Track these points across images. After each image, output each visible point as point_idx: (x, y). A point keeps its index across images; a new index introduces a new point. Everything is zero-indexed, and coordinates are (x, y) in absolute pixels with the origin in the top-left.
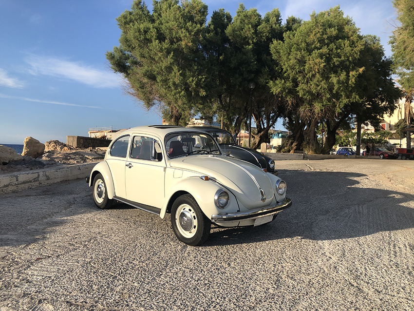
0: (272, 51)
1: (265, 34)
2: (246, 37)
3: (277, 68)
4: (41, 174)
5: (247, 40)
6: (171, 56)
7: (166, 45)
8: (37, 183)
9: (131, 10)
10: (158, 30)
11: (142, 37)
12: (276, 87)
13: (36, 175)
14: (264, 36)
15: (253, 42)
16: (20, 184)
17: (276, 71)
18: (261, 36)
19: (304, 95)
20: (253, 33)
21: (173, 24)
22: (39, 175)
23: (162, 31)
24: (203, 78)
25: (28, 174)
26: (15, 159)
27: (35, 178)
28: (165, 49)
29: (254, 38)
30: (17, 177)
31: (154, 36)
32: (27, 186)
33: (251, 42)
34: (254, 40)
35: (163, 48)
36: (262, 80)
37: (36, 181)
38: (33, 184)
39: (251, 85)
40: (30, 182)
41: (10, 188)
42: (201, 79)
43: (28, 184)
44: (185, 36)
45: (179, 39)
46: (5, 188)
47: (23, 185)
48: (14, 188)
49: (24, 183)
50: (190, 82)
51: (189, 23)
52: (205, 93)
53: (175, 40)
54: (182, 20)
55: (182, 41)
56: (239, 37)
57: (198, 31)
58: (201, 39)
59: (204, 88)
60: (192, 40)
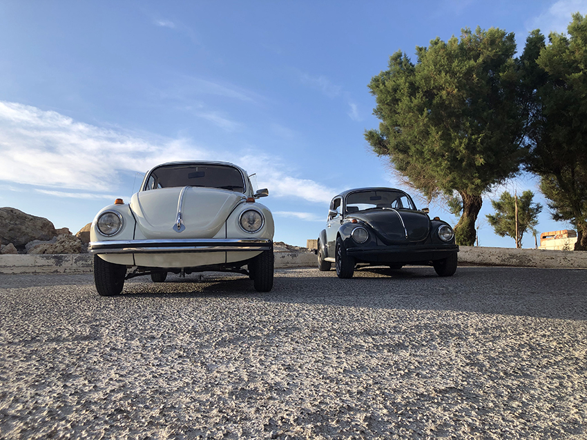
6: (425, 114)
7: (417, 100)
9: (388, 69)
15: (586, 65)
23: (417, 84)
24: (479, 138)
28: (416, 105)
31: (406, 93)
33: (583, 67)
35: (413, 106)
44: (446, 81)
50: (457, 146)
51: (456, 63)
52: (482, 159)
53: (435, 91)
54: (444, 61)
55: (443, 89)
56: (560, 64)
57: (470, 71)
58: (476, 80)
59: (480, 152)
60: (457, 85)
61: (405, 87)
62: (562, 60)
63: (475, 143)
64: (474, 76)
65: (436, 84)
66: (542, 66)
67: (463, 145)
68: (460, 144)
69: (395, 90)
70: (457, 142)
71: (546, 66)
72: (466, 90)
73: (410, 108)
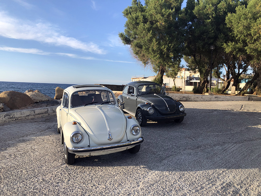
0: (227, 21)
1: (222, 10)
2: (208, 14)
3: (230, 34)
4: (49, 109)
5: (208, 16)
6: (151, 33)
7: (147, 26)
8: (47, 115)
9: (131, 6)
10: (144, 17)
11: (134, 22)
12: (228, 48)
13: (46, 110)
14: (221, 12)
15: (212, 16)
16: (37, 115)
17: (230, 36)
18: (219, 12)
19: (251, 52)
20: (212, 10)
21: (153, 11)
22: (48, 110)
23: (146, 17)
24: (172, 45)
25: (41, 109)
26: (43, 100)
27: (46, 112)
28: (147, 28)
29: (213, 14)
30: (34, 111)
31: (142, 21)
32: (40, 116)
33: (211, 17)
34: (213, 15)
35: (145, 28)
36: (218, 43)
37: (47, 113)
38: (44, 115)
39: (212, 47)
40: (43, 113)
41: (30, 117)
42: (171, 46)
43: (41, 115)
44: (160, 19)
45: (157, 21)
46: (27, 117)
47: (38, 115)
48: (33, 117)
49: (38, 114)
50: (163, 49)
51: (164, 10)
52: (173, 55)
53: (154, 22)
54: (159, 8)
55: (158, 22)
56: (202, 14)
57: (169, 14)
58: (171, 19)
59: (172, 52)
60: (164, 21)
61: (141, 18)
62: (203, 12)
63: (170, 47)
64: (171, 17)
65: (155, 19)
66: (195, 13)
67: (165, 48)
68: (164, 48)
69: (136, 18)
70: (163, 47)
71: (197, 14)
72: (167, 23)
73: (144, 29)
